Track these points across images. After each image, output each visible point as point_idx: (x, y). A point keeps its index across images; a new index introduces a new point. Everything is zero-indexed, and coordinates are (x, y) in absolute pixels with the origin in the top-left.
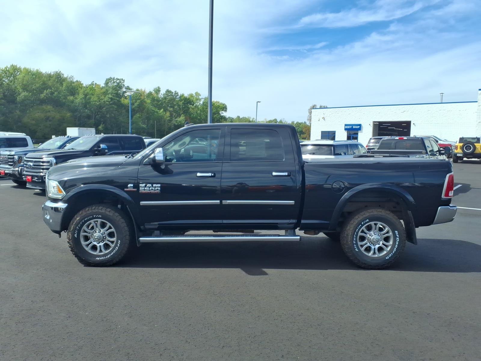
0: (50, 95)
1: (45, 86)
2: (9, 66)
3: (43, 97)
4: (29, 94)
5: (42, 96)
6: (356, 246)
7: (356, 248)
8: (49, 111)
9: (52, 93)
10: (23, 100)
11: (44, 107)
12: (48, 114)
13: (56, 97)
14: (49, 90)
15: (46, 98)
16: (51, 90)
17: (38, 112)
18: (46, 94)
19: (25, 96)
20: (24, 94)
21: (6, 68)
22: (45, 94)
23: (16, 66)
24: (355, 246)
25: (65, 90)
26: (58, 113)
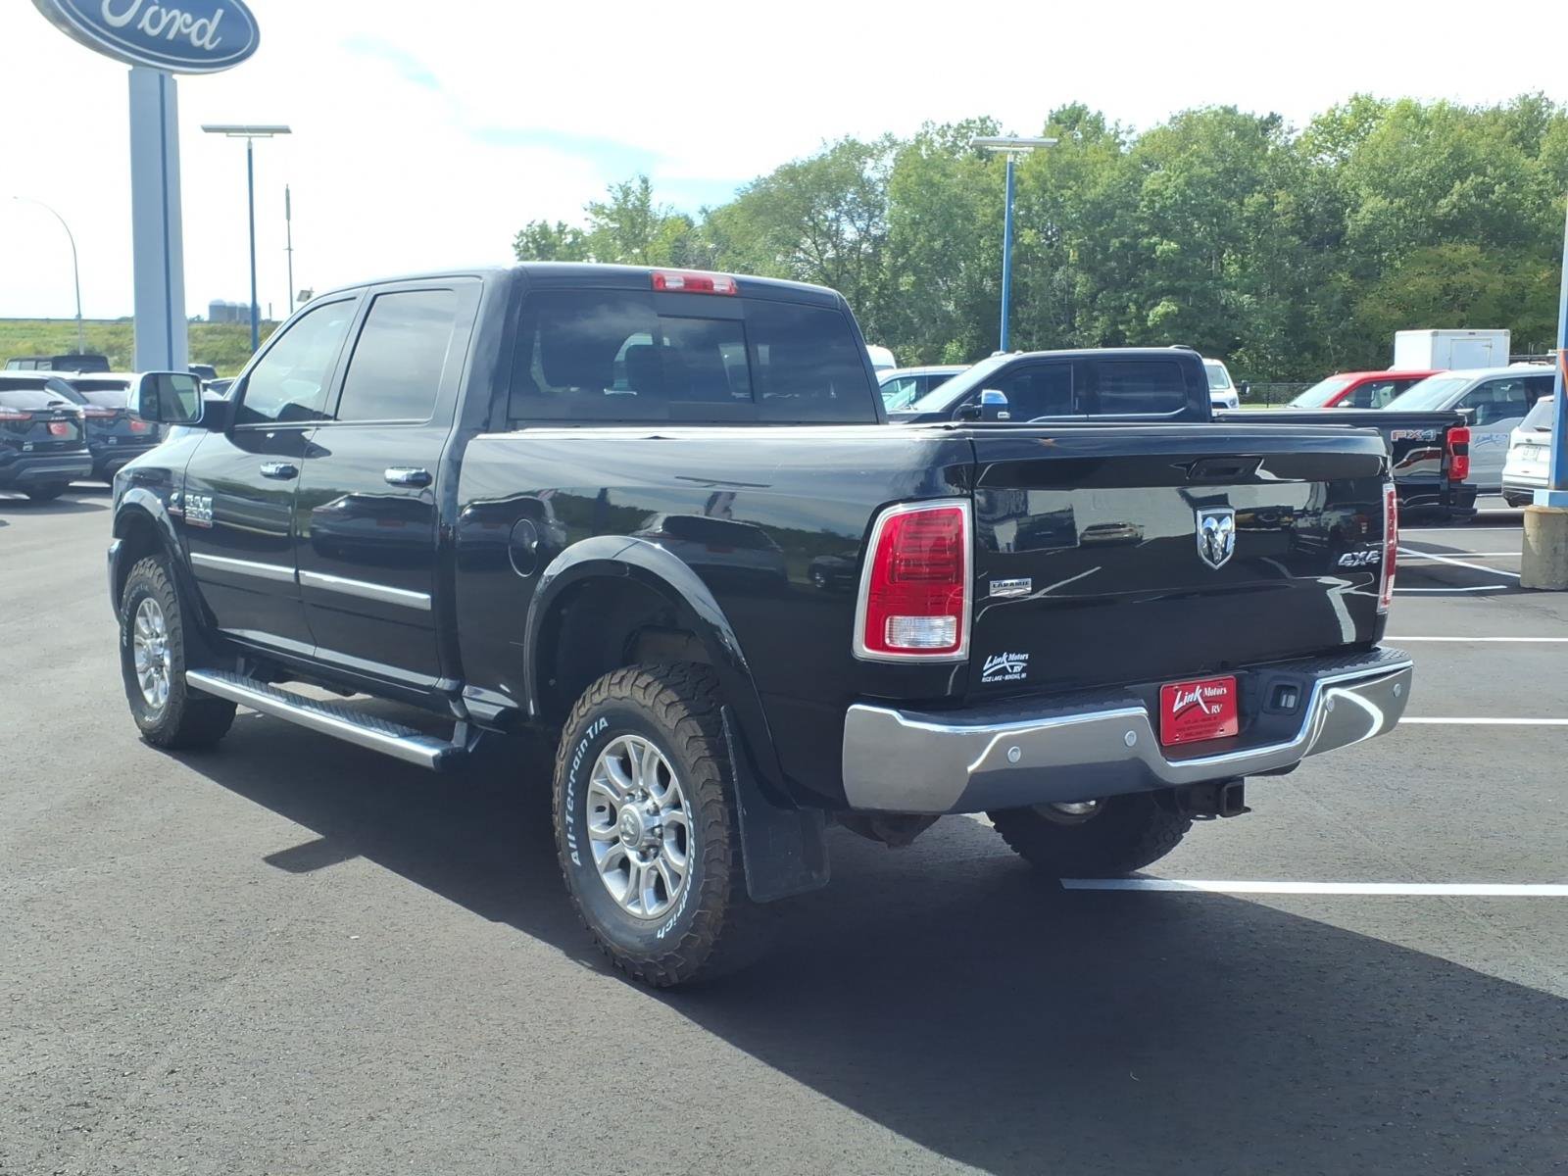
0: (1473, 199)
1: (1460, 164)
2: (1344, 102)
3: (1447, 209)
4: (1391, 203)
5: (1444, 205)
6: (573, 838)
7: (573, 850)
8: (1464, 267)
9: (1484, 192)
10: (1370, 231)
11: (1446, 250)
12: (1458, 280)
13: (1498, 204)
14: (1473, 180)
15: (1459, 212)
16: (1480, 179)
17: (1420, 274)
18: (1462, 196)
19: (1377, 215)
20: (1372, 204)
21: (1332, 112)
22: (1455, 198)
23: (1369, 98)
24: (569, 836)
25: (1546, 172)
26: (1500, 272)
